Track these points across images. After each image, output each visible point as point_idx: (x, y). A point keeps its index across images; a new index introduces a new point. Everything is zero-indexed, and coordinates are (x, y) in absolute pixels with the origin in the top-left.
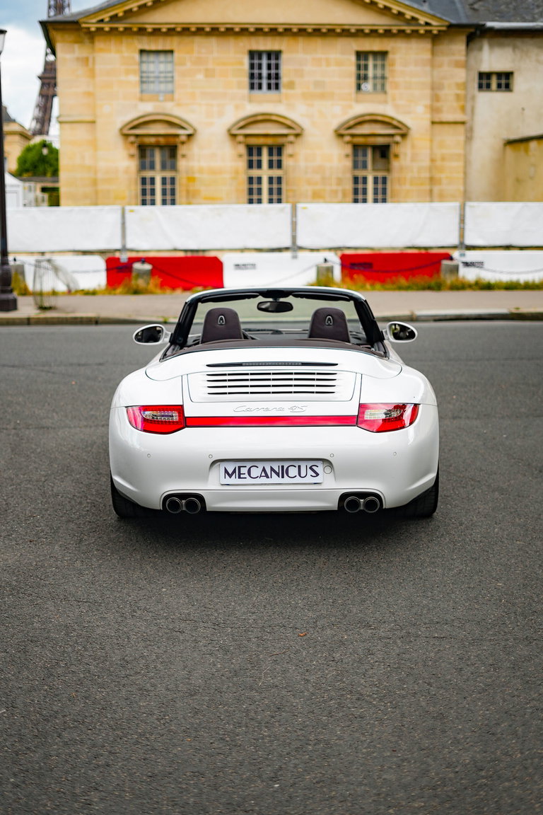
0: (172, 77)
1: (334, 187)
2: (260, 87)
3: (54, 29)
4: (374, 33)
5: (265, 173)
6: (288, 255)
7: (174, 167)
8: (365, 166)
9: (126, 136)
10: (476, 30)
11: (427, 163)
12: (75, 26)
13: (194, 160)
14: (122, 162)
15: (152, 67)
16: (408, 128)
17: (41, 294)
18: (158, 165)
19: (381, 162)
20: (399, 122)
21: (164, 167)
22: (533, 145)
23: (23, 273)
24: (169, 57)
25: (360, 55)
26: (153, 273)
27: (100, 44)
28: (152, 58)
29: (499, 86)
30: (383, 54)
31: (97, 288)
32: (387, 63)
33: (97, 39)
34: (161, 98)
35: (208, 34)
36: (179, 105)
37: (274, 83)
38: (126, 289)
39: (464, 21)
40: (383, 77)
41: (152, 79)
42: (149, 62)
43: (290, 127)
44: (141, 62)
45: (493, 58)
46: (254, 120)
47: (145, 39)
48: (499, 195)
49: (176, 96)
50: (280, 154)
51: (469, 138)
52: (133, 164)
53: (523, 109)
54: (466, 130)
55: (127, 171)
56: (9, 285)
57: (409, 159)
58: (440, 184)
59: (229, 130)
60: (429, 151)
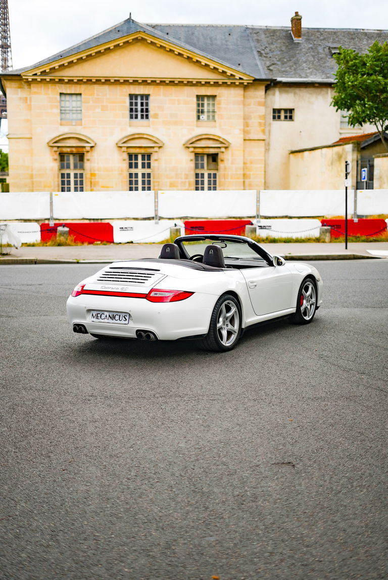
0: (81, 110)
1: (184, 180)
2: (136, 117)
3: (4, 79)
4: (207, 84)
5: (140, 171)
6: (152, 222)
7: (82, 167)
8: (203, 167)
9: (52, 147)
10: (271, 82)
11: (241, 165)
12: (19, 78)
13: (94, 163)
14: (49, 164)
15: (67, 104)
16: (229, 143)
18: (72, 166)
19: (212, 165)
20: (224, 139)
21: (75, 167)
22: (306, 153)
24: (79, 97)
26: (70, 233)
27: (34, 88)
28: (68, 98)
29: (286, 117)
30: (214, 97)
31: (35, 242)
32: (216, 102)
33: (32, 85)
34: (74, 124)
35: (103, 83)
36: (84, 128)
37: (145, 113)
38: (53, 243)
39: (264, 77)
40: (214, 112)
41: (67, 112)
42: (65, 101)
43: (156, 142)
44: (61, 101)
45: (281, 100)
46: (133, 138)
47: (63, 86)
48: (285, 185)
49: (83, 122)
50: (149, 156)
51: (267, 150)
52: (56, 165)
53: (301, 132)
54: (265, 145)
55: (52, 169)
57: (230, 163)
58: (250, 178)
59: (117, 144)
60: (242, 158)
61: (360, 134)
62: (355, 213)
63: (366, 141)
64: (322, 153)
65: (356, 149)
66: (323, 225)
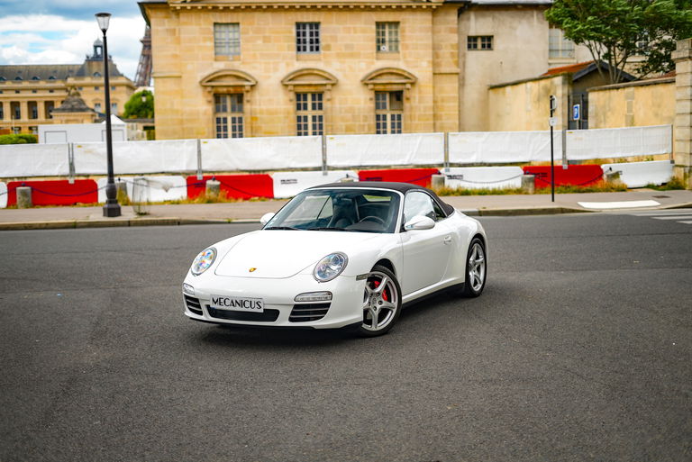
0: (239, 43)
1: (362, 123)
2: (305, 50)
3: (149, 8)
4: (388, 8)
5: (310, 113)
6: (321, 173)
7: (241, 110)
8: (384, 107)
9: (205, 87)
10: (464, 5)
11: (431, 104)
12: (164, 6)
13: (257, 104)
14: (202, 106)
15: (223, 36)
16: (416, 79)
17: (139, 204)
18: (229, 109)
19: (396, 104)
20: (410, 74)
21: (233, 110)
22: (508, 89)
23: (125, 189)
24: (236, 29)
25: (378, 24)
26: (221, 187)
27: (183, 18)
28: (223, 28)
29: (483, 46)
30: (396, 24)
31: (180, 199)
32: (399, 30)
33: (181, 15)
34: (231, 58)
35: (265, 10)
36: (243, 63)
37: (315, 46)
38: (202, 200)
40: (397, 41)
41: (223, 44)
42: (220, 32)
43: (328, 79)
44: (215, 32)
45: (478, 25)
46: (300, 74)
47: (218, 14)
48: (484, 125)
49: (242, 57)
50: (320, 99)
51: (462, 85)
52: (209, 108)
53: (501, 63)
54: (459, 79)
55: (205, 113)
56: (115, 197)
57: (418, 102)
58: (441, 119)
59: (282, 82)
60: (432, 95)
61: (572, 65)
62: (564, 158)
63: (580, 73)
64: (526, 88)
65: (567, 82)
66: (525, 174)
